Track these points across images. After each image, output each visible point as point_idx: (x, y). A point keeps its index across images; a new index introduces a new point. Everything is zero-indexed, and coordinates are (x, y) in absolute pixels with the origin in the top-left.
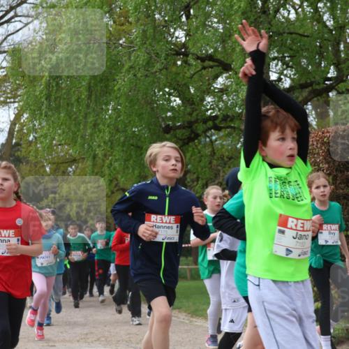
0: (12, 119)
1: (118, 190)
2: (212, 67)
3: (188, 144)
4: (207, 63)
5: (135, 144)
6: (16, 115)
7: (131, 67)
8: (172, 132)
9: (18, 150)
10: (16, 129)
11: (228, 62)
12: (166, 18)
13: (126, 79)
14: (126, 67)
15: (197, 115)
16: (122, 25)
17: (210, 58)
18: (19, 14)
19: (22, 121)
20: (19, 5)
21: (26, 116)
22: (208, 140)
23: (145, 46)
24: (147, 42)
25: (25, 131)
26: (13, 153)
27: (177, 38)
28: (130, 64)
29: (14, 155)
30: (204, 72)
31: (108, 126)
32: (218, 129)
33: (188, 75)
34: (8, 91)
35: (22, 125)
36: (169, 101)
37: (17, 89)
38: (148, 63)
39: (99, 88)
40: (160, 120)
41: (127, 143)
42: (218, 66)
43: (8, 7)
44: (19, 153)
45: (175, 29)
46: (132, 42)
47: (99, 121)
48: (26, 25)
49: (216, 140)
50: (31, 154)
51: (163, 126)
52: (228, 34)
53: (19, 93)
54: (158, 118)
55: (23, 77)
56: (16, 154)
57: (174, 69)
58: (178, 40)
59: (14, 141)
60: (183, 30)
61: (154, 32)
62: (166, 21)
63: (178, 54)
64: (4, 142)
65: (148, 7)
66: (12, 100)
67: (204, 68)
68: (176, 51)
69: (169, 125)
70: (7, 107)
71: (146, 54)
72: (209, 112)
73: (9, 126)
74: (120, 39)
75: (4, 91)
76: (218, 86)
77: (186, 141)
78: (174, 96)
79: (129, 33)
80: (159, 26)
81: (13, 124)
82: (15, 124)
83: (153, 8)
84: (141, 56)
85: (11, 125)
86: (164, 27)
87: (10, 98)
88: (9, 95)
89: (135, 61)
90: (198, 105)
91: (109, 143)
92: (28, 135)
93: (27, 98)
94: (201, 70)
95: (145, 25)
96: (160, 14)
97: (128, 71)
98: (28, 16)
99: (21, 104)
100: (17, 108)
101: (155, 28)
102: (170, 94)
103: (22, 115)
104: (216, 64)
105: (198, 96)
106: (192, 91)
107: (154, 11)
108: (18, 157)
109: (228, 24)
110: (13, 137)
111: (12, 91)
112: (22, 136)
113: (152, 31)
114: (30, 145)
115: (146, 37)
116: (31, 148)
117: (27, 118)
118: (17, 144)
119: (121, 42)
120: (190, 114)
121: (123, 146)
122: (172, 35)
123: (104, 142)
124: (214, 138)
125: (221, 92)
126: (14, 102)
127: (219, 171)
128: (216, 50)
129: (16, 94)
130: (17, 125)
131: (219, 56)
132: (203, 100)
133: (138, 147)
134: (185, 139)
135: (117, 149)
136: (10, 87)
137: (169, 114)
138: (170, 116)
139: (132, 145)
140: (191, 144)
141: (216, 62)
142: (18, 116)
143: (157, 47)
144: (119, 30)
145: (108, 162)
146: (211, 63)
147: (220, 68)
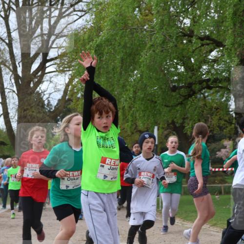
0: (67, 82)
1: (136, 132)
2: (208, 44)
3: (188, 99)
4: (205, 41)
5: (150, 99)
6: (70, 79)
7: (152, 45)
8: (177, 91)
9: (70, 104)
10: (69, 89)
11: (220, 41)
12: (178, 11)
13: (148, 54)
14: (148, 45)
15: (196, 78)
16: (147, 15)
17: (208, 38)
18: (76, 10)
19: (74, 84)
20: (76, 3)
21: (76, 80)
22: (202, 96)
23: (162, 30)
24: (164, 28)
25: (76, 91)
26: (66, 106)
27: (185, 24)
28: (151, 43)
29: (67, 107)
30: (203, 48)
31: (133, 87)
32: (210, 88)
33: (191, 50)
34: (66, 63)
35: (74, 87)
36: (176, 68)
37: (72, 62)
38: (163, 42)
39: (128, 60)
40: (170, 82)
41: (145, 99)
42: (213, 44)
43: (70, 5)
44: (70, 106)
45: (184, 18)
46: (153, 28)
47: (127, 83)
48: (81, 17)
49: (208, 96)
50: (78, 106)
51: (171, 86)
52: (221, 21)
53: (73, 64)
54: (168, 81)
55: (77, 53)
56: (68, 107)
57: (181, 46)
58: (185, 25)
59: (67, 98)
60: (189, 18)
61: (169, 20)
62: (177, 12)
63: (185, 35)
64: (60, 98)
65: (166, 3)
66: (68, 69)
67: (203, 45)
68: (183, 33)
69: (175, 86)
70: (64, 74)
71: (162, 36)
72: (204, 76)
73: (64, 87)
74: (145, 26)
75: (63, 63)
76: (212, 58)
77: (187, 97)
78: (180, 65)
79: (151, 21)
80: (173, 16)
81: (67, 85)
82: (69, 86)
83: (169, 3)
84: (159, 38)
85: (66, 87)
86: (176, 16)
87: (66, 68)
88: (66, 66)
89: (155, 41)
90: (197, 71)
91: (133, 99)
92: (77, 93)
93: (78, 68)
94: (200, 47)
95: (163, 15)
96: (174, 7)
97: (150, 48)
98: (82, 11)
99: (74, 71)
100: (71, 74)
101: (170, 17)
102: (177, 64)
103: (74, 79)
104: (212, 42)
105: (197, 65)
106: (193, 62)
107: (170, 5)
108: (69, 108)
109: (221, 13)
110: (67, 95)
111: (68, 63)
112: (73, 94)
113: (168, 20)
114: (78, 101)
115: (163, 24)
116: (79, 103)
117: (77, 82)
118: (69, 100)
119: (145, 27)
120: (191, 78)
121: (142, 101)
122: (181, 22)
123: (130, 98)
124: (206, 94)
125: (214, 62)
126: (69, 71)
127: (209, 118)
128: (212, 32)
129: (70, 65)
130: (70, 87)
131: (214, 37)
132: (200, 67)
133: (153, 101)
134: (186, 96)
135: (138, 103)
136: (67, 60)
137: (176, 78)
138: (176, 80)
139: (148, 100)
140: (190, 99)
141: (212, 41)
142: (71, 80)
143: (170, 31)
144: (144, 19)
145: (131, 112)
146: (208, 42)
147: (214, 45)
